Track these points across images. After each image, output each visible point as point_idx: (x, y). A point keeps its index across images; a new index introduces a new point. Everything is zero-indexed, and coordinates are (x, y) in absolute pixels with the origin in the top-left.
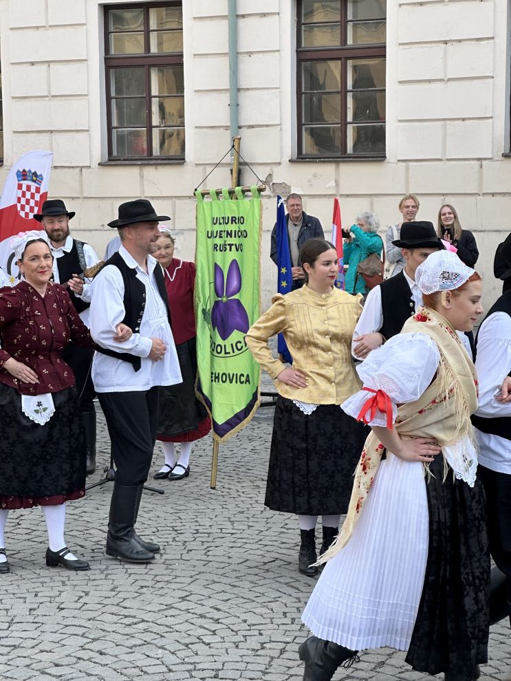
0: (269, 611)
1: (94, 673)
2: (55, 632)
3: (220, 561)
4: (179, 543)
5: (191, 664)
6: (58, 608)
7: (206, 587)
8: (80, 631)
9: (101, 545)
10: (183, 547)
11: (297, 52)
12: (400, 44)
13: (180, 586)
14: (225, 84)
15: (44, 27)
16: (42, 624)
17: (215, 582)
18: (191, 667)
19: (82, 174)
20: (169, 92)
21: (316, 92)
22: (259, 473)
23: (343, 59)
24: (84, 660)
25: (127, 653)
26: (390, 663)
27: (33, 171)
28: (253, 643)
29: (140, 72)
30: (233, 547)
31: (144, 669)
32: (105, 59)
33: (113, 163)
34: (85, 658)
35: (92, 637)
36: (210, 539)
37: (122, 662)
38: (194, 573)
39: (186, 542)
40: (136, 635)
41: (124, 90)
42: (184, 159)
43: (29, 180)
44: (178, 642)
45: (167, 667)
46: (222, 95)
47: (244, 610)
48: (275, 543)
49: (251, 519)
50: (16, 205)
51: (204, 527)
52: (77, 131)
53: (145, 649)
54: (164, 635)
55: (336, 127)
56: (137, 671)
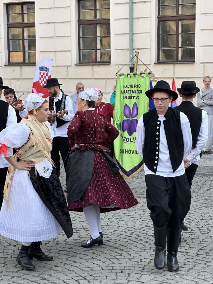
0: (144, 247)
1: (71, 270)
2: (56, 253)
3: (124, 226)
4: (106, 219)
5: (111, 267)
6: (57, 243)
7: (118, 236)
8: (66, 253)
9: (75, 219)
10: (108, 221)
11: (158, 17)
12: (201, 14)
13: (107, 236)
14: (128, 31)
15: (53, 8)
16: (50, 250)
17: (121, 235)
18: (112, 268)
19: (68, 69)
20: (104, 35)
21: (165, 34)
22: (140, 191)
23: (177, 20)
24: (67, 264)
25: (85, 262)
26: (195, 269)
27: (45, 67)
28: (137, 259)
29: (92, 27)
30: (129, 221)
31: (92, 268)
32: (78, 21)
33: (81, 64)
34: (68, 264)
35: (71, 255)
36: (120, 218)
37: (83, 265)
38: (113, 231)
39: (109, 219)
40: (89, 255)
41: (86, 34)
42: (110, 63)
43: (44, 71)
44: (106, 258)
45: (101, 268)
46: (126, 36)
47: (133, 246)
48: (146, 220)
49: (137, 210)
50: (39, 81)
51: (117, 213)
52: (66, 51)
53: (92, 261)
54: (100, 255)
55: (174, 49)
56: (89, 269)
